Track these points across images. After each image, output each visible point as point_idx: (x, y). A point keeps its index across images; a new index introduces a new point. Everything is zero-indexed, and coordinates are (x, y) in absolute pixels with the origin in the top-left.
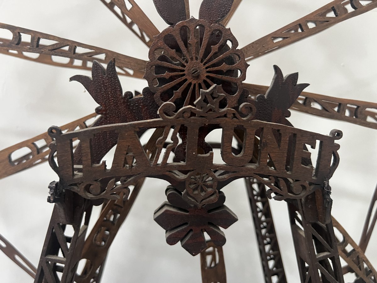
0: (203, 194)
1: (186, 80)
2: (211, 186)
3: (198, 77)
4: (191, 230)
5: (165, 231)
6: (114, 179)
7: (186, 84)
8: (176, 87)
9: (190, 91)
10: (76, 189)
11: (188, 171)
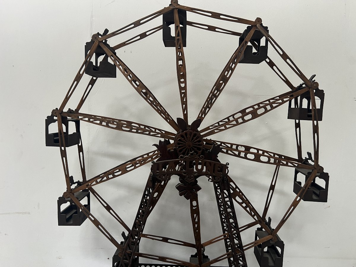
0: (190, 179)
1: (186, 147)
2: (192, 177)
3: (190, 146)
4: (187, 192)
5: (179, 191)
6: (167, 175)
7: (186, 148)
8: (183, 149)
9: (187, 150)
10: (157, 177)
11: (186, 173)
